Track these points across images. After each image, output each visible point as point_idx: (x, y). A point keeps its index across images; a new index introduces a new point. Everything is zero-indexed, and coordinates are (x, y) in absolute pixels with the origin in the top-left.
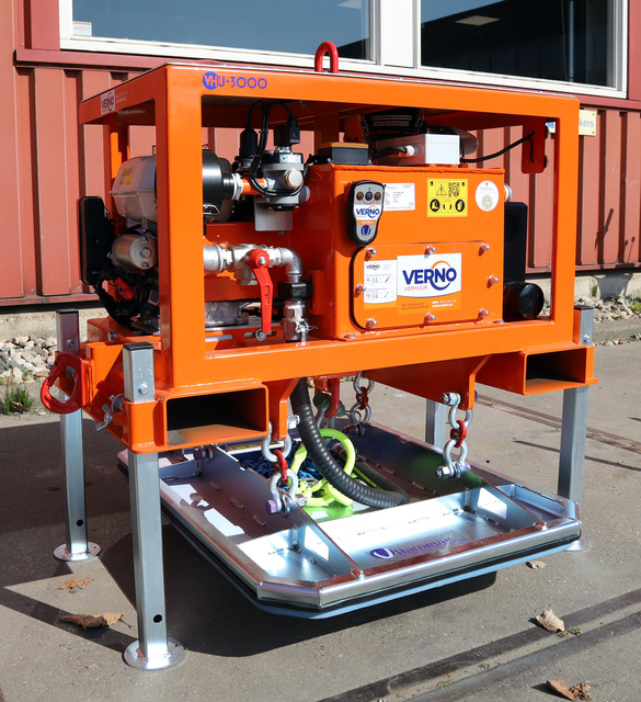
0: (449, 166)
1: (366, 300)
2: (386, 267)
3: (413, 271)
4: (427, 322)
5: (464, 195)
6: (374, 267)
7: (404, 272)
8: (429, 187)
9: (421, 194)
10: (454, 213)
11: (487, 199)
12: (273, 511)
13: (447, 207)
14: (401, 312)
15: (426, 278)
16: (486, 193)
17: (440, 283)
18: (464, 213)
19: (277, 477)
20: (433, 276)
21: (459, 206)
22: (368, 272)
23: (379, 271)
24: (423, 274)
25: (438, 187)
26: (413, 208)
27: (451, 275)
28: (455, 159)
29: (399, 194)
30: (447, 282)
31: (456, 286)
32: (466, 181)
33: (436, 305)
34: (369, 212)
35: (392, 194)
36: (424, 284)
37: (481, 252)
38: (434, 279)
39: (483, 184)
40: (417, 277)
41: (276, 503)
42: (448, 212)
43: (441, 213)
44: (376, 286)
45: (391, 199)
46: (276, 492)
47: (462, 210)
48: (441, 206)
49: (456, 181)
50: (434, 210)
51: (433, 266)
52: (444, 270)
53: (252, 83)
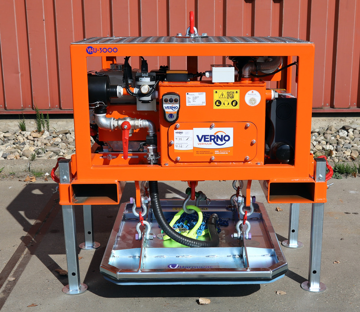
0: (227, 83)
1: (175, 148)
2: (186, 133)
3: (203, 136)
4: (211, 161)
5: (237, 97)
6: (180, 133)
7: (198, 136)
8: (215, 94)
9: (209, 98)
10: (231, 107)
11: (252, 100)
12: (137, 239)
13: (226, 103)
14: (195, 155)
15: (211, 139)
16: (252, 96)
17: (219, 142)
18: (237, 107)
19: (139, 224)
20: (215, 138)
21: (234, 104)
22: (176, 135)
23: (182, 135)
24: (209, 137)
25: (220, 93)
26: (205, 104)
27: (227, 138)
28: (232, 79)
29: (196, 98)
30: (224, 142)
31: (230, 144)
32: (238, 91)
33: (217, 152)
34: (172, 108)
35: (192, 98)
36: (210, 142)
37: (246, 128)
38: (216, 140)
39: (250, 92)
40: (205, 139)
41: (139, 236)
42: (226, 105)
43: (222, 107)
44: (181, 142)
45: (191, 100)
46: (139, 231)
47: (235, 106)
48: (222, 104)
49: (232, 91)
50: (218, 106)
51: (215, 134)
52: (222, 136)
53: (110, 50)
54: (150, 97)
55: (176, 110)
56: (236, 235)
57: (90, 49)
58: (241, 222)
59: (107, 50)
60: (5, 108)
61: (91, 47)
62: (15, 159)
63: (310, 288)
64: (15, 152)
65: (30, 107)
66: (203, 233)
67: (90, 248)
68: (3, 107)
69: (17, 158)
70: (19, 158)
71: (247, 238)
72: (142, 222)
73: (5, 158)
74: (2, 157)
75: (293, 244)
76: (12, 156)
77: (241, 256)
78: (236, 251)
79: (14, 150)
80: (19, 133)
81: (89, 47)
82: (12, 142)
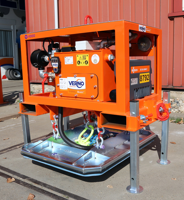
1: (60, 88)
2: (65, 80)
3: (71, 82)
6: (62, 79)
7: (69, 82)
8: (77, 57)
9: (75, 59)
10: (84, 65)
11: (95, 60)
13: (82, 63)
14: (69, 93)
15: (75, 84)
16: (95, 58)
17: (79, 86)
18: (88, 65)
20: (77, 83)
21: (86, 62)
22: (60, 81)
23: (63, 81)
24: (74, 83)
25: (80, 57)
26: (73, 63)
27: (82, 84)
29: (69, 60)
30: (81, 86)
31: (84, 87)
32: (88, 55)
33: (78, 92)
34: (55, 65)
35: (67, 60)
36: (74, 86)
37: (92, 77)
39: (94, 55)
40: (73, 83)
43: (81, 65)
44: (62, 85)
45: (67, 61)
47: (87, 64)
48: (81, 63)
49: (85, 55)
50: (79, 64)
51: (77, 81)
52: (80, 82)
55: (57, 66)
63: (131, 189)
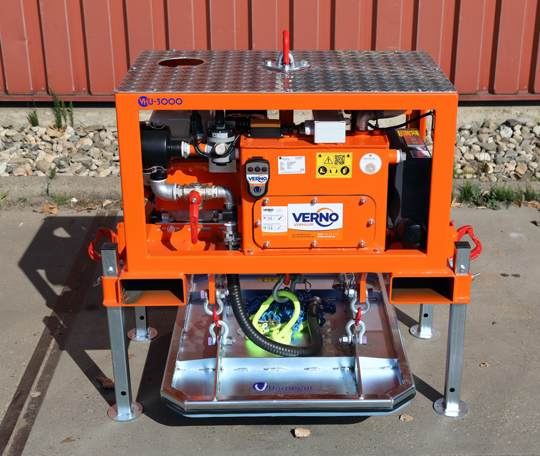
0: (336, 144)
1: (263, 230)
2: (278, 211)
3: (301, 214)
4: (312, 247)
5: (348, 162)
6: (269, 210)
7: (294, 215)
8: (318, 158)
9: (310, 164)
10: (340, 175)
11: (370, 166)
12: (210, 344)
13: (333, 171)
14: (291, 239)
15: (312, 219)
16: (369, 161)
17: (324, 222)
18: (349, 176)
19: (213, 326)
20: (317, 218)
21: (344, 171)
22: (263, 213)
23: (272, 213)
24: (310, 216)
25: (326, 157)
26: (304, 172)
27: (334, 217)
28: (342, 138)
29: (292, 163)
30: (330, 222)
31: (338, 225)
32: (351, 154)
33: (320, 236)
35: (286, 164)
36: (310, 222)
37: (361, 203)
38: (319, 219)
39: (367, 156)
40: (304, 218)
41: (212, 340)
42: (334, 173)
43: (327, 176)
44: (270, 222)
45: (285, 166)
46: (213, 334)
47: (347, 173)
48: (328, 171)
49: (342, 154)
50: (322, 174)
51: (318, 211)
52: (327, 214)
53: (172, 102)
54: (228, 157)
55: (265, 182)
56: (345, 339)
57: (144, 99)
58: (352, 322)
59: (168, 102)
60: (6, 92)
61: (145, 98)
62: (25, 175)
63: (446, 410)
64: (24, 163)
65: (43, 91)
66: (301, 327)
67: (143, 339)
68: (3, 89)
69: (28, 174)
70: (31, 173)
71: (361, 343)
72: (217, 323)
73: (9, 173)
74: (6, 171)
75: (426, 332)
76: (20, 171)
77: (352, 369)
78: (345, 361)
79: (23, 160)
80: (28, 129)
81: (142, 98)
82: (19, 144)
